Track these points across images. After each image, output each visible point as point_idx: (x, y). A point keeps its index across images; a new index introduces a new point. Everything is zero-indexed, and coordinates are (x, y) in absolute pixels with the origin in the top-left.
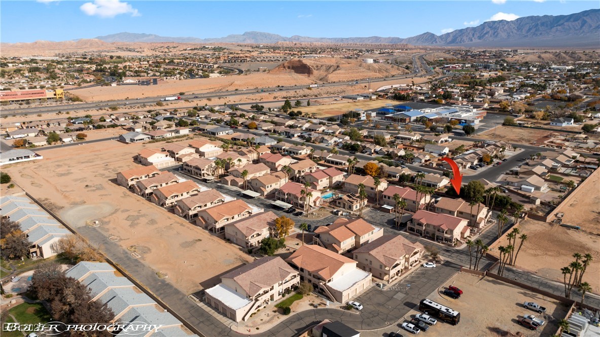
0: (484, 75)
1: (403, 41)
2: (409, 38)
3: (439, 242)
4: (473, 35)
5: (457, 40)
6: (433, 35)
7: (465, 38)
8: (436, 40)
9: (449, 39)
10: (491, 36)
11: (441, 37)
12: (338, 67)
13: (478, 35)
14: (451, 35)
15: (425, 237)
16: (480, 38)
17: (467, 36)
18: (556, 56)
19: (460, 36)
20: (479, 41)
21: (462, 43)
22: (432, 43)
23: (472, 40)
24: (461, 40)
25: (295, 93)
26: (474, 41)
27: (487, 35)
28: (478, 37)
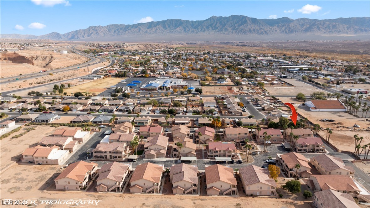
0: (136, 59)
1: (38, 37)
2: (42, 36)
3: (318, 153)
4: (84, 34)
5: (75, 37)
6: (58, 34)
7: (79, 36)
8: (61, 37)
9: (70, 37)
10: (95, 35)
11: (64, 35)
12: (52, 57)
13: (87, 34)
14: (70, 34)
15: (308, 152)
16: (88, 36)
17: (80, 35)
18: (145, 46)
19: (76, 34)
20: (88, 38)
21: (79, 39)
22: (59, 39)
23: (84, 37)
24: (77, 37)
25: (43, 79)
26: (85, 38)
27: (92, 34)
28: (87, 35)
